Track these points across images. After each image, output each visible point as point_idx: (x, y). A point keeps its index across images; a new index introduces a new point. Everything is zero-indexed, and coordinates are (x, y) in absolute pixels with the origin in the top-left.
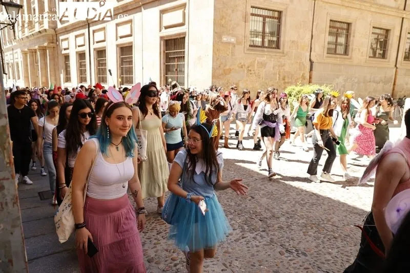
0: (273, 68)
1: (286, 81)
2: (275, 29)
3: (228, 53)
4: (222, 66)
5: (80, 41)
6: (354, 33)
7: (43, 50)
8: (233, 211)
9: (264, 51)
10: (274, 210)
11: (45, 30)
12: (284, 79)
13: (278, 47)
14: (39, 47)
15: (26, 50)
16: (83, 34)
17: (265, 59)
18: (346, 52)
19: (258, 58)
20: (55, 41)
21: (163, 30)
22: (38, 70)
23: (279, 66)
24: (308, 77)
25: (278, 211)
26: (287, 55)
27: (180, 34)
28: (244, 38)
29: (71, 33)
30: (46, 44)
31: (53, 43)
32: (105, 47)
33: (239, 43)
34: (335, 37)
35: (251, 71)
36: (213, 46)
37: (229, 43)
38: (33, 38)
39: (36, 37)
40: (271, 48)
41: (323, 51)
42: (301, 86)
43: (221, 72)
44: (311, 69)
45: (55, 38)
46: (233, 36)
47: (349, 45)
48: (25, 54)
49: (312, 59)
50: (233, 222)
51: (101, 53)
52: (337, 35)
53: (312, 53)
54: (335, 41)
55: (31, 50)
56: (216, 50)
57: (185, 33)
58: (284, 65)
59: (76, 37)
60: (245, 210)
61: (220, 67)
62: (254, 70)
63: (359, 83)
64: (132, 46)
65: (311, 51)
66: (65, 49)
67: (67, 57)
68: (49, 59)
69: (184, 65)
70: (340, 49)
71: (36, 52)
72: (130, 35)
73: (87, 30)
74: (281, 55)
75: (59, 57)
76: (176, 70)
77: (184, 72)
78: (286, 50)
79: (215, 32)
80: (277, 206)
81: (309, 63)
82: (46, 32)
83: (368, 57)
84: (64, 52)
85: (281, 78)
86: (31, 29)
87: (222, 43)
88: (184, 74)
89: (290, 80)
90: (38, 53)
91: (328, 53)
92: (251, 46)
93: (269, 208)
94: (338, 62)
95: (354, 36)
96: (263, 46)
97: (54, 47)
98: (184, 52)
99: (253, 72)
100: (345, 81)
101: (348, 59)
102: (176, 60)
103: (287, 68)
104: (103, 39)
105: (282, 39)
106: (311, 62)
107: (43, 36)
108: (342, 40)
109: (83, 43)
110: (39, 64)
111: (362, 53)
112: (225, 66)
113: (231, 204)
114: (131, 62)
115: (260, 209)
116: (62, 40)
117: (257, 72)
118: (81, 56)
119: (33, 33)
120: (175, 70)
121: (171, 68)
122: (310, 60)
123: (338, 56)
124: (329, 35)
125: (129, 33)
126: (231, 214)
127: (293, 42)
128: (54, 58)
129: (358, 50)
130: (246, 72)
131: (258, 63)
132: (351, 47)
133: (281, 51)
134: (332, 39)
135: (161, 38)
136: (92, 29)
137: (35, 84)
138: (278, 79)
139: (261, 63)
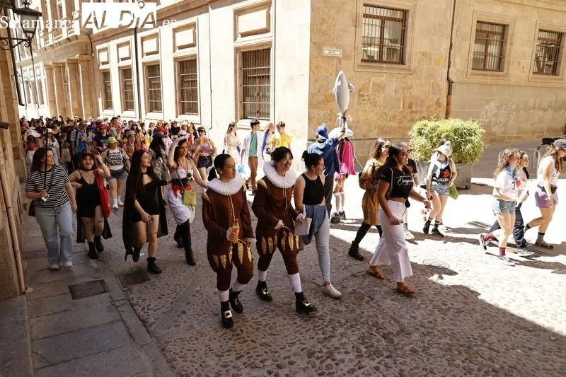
0: (395, 91)
1: (414, 109)
2: (399, 36)
3: (331, 71)
4: (322, 90)
5: (124, 52)
6: (512, 39)
7: (74, 64)
8: (343, 321)
9: (382, 67)
10: (402, 321)
11: (76, 36)
12: (410, 107)
13: (402, 62)
14: (68, 60)
15: (51, 63)
16: (128, 43)
17: (383, 79)
18: (500, 67)
19: (374, 78)
20: (89, 52)
21: (239, 39)
22: (68, 92)
23: (404, 88)
24: (445, 104)
25: (408, 321)
26: (414, 72)
27: (262, 45)
28: (353, 50)
29: (111, 41)
30: (77, 56)
31: (86, 54)
32: (158, 61)
33: (346, 56)
34: (484, 46)
35: (363, 96)
36: (310, 62)
37: (333, 58)
38: (59, 48)
39: (63, 46)
40: (392, 63)
41: (466, 66)
42: (435, 121)
43: (321, 98)
44: (449, 93)
45: (89, 48)
46: (338, 47)
47: (504, 57)
48: (49, 69)
49: (450, 77)
50: (344, 340)
51: (153, 69)
52: (487, 43)
53: (450, 69)
54: (484, 51)
55: (58, 63)
56: (314, 68)
57: (270, 43)
58: (411, 87)
59: (119, 46)
60: (362, 320)
61: (319, 91)
62: (367, 96)
63: (517, 110)
64: (196, 60)
65: (449, 67)
66: (103, 63)
67: (106, 74)
68: (83, 77)
69: (269, 87)
70: (492, 63)
71: (64, 67)
72: (193, 45)
73: (133, 36)
74: (407, 72)
75: (96, 74)
76: (258, 94)
77: (268, 98)
78: (414, 64)
79: (312, 42)
80: (407, 313)
81: (446, 84)
82: (77, 39)
83: (531, 74)
84: (102, 67)
85: (406, 105)
86: (57, 35)
87: (323, 57)
88: (269, 101)
89: (419, 109)
90: (67, 69)
91: (473, 69)
92: (363, 61)
93: (395, 316)
94: (488, 82)
95: (511, 44)
96: (381, 61)
97: (88, 61)
98: (269, 69)
99: (367, 98)
100: (498, 108)
101: (503, 76)
102: (258, 80)
103: (415, 92)
104: (154, 49)
105: (408, 50)
106: (450, 82)
107: (73, 45)
108: (493, 49)
109: (127, 55)
110: (69, 83)
111: (523, 67)
112: (326, 91)
113: (340, 309)
114: (194, 82)
115: (382, 318)
116: (99, 51)
117: (372, 97)
118: (126, 73)
119: (60, 40)
120: (256, 95)
121: (251, 93)
122: (448, 79)
123: (488, 72)
124: (476, 42)
125: (191, 41)
126: (341, 326)
127: (423, 53)
128: (89, 75)
129: (517, 64)
130: (356, 97)
131: (374, 84)
132: (506, 59)
133: (406, 67)
134: (480, 48)
135: (237, 49)
136: (139, 35)
137: (65, 110)
138: (402, 106)
139: (378, 85)
